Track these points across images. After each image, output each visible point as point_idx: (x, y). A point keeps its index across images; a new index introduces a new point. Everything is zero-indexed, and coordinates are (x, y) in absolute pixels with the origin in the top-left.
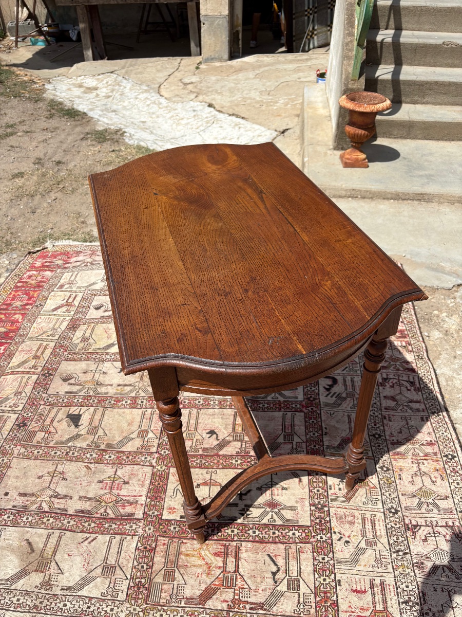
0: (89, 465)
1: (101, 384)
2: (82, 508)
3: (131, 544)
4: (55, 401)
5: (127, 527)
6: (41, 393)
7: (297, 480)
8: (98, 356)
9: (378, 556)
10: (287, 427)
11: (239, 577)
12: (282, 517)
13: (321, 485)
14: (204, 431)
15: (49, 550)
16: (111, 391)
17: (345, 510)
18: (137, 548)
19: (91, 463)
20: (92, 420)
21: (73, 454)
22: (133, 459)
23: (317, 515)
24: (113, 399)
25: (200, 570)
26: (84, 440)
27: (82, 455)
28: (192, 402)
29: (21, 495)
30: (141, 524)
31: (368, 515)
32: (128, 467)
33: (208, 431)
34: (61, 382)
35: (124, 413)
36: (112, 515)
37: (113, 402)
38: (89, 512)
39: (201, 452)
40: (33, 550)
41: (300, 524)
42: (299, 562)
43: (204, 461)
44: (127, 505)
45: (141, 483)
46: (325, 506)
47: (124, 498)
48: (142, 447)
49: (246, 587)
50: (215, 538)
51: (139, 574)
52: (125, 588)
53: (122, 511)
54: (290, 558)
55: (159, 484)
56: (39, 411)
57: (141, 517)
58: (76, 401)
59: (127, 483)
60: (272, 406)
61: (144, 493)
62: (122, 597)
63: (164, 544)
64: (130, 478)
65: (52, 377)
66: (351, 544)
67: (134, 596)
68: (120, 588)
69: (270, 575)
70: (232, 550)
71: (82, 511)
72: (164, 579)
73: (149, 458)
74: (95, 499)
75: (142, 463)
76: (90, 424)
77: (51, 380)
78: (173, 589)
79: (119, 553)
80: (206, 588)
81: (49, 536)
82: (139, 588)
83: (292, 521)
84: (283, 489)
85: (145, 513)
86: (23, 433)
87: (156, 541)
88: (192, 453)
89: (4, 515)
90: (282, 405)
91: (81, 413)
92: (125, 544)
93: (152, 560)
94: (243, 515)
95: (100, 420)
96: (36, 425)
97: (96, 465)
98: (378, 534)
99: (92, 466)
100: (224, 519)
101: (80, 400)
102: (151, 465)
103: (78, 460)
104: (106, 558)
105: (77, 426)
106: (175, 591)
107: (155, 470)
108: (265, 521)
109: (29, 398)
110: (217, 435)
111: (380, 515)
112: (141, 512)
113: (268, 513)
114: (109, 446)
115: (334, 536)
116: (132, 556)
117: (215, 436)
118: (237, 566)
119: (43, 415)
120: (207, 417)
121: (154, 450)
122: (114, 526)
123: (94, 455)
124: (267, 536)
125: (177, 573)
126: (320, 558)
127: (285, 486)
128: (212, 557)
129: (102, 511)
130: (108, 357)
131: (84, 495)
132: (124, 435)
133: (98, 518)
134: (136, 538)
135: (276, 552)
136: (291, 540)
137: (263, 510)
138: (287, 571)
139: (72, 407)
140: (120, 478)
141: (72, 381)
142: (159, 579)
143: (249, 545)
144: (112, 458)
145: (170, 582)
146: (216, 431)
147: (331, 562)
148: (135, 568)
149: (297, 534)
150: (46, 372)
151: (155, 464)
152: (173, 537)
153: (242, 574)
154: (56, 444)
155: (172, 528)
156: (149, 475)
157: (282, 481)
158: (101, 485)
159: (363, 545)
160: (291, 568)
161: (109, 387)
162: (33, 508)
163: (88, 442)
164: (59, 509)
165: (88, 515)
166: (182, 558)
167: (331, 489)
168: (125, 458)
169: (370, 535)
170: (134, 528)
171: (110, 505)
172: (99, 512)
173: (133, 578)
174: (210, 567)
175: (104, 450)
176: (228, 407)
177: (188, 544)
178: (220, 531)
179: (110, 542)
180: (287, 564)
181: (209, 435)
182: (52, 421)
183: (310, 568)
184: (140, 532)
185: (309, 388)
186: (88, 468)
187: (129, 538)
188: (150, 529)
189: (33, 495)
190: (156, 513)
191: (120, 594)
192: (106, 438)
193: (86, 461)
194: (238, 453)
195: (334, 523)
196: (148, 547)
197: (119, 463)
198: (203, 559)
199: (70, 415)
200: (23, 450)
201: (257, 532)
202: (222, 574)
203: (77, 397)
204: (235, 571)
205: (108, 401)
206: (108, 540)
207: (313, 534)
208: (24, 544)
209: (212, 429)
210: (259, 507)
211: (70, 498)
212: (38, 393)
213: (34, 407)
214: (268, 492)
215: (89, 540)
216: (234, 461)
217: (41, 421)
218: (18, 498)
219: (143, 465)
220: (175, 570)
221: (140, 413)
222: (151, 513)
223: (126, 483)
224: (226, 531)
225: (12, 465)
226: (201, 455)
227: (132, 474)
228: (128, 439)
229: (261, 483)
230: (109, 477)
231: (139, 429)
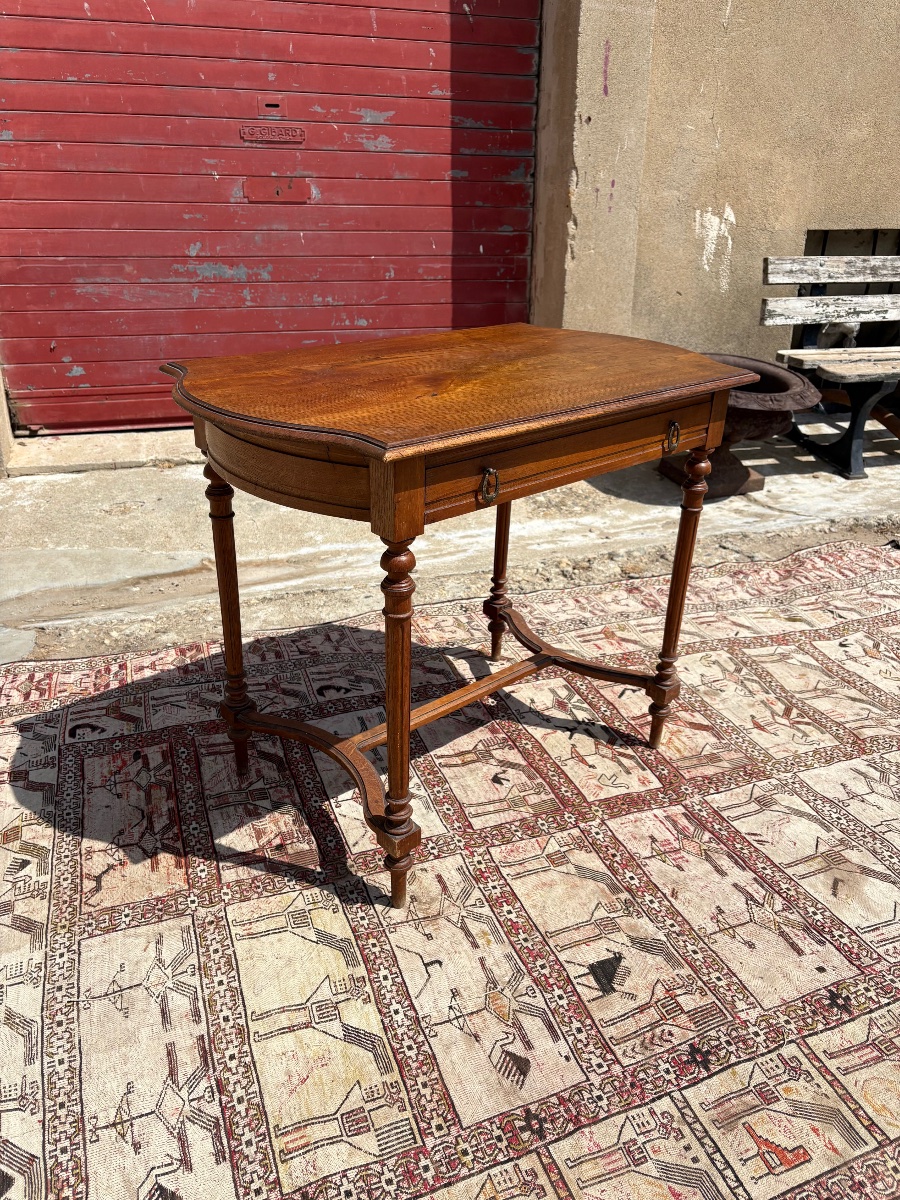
0: (669, 895)
1: (492, 982)
2: (732, 864)
3: (718, 800)
4: (591, 1048)
5: (704, 814)
6: (596, 1093)
15: (815, 865)
16: (497, 953)
19: (664, 895)
20: (587, 941)
21: (672, 926)
22: (610, 848)
26: (634, 928)
27: (662, 914)
28: (453, 819)
29: (800, 952)
30: (687, 802)
32: (629, 847)
34: (533, 1073)
35: (535, 906)
36: (708, 835)
37: (522, 936)
38: (730, 858)
39: (539, 781)
40: (836, 883)
43: (551, 773)
44: (680, 826)
45: (638, 823)
47: (675, 832)
48: (581, 848)
50: (639, 736)
53: (692, 828)
55: (623, 804)
56: (639, 1057)
57: (680, 808)
58: (564, 1002)
59: (652, 837)
61: (649, 814)
63: (689, 773)
64: (643, 837)
65: (533, 1108)
67: (763, 775)
70: (640, 722)
71: (736, 863)
72: (721, 761)
73: (594, 831)
74: (708, 858)
75: (610, 833)
76: (598, 937)
77: (543, 1102)
78: (722, 752)
79: (738, 805)
81: (803, 877)
82: (751, 774)
84: (533, 702)
86: (713, 1033)
88: (547, 790)
89: (845, 944)
91: (587, 971)
96: (675, 1030)
97: (661, 886)
99: (667, 892)
101: (558, 992)
103: (674, 913)
105: (618, 958)
107: (606, 817)
109: (628, 1107)
110: (496, 775)
113: (574, 706)
114: (614, 889)
117: (501, 776)
119: (643, 1043)
121: (576, 832)
122: (717, 827)
123: (648, 898)
127: (529, 701)
129: (713, 845)
130: (399, 1018)
131: (716, 874)
132: (577, 880)
133: (725, 846)
134: (708, 798)
139: (585, 999)
140: (653, 849)
141: (517, 1048)
142: (726, 764)
144: (631, 874)
150: (526, 1135)
151: (598, 821)
152: (675, 769)
154: (680, 964)
156: (618, 820)
158: (684, 865)
161: (489, 962)
162: (794, 917)
163: (633, 920)
164: (762, 887)
165: (735, 857)
166: (687, 754)
168: (618, 859)
172: (719, 848)
173: (749, 782)
175: (629, 890)
177: (668, 754)
178: (629, 735)
179: (738, 818)
181: (503, 783)
182: (642, 1009)
184: (697, 798)
186: (674, 894)
187: (715, 806)
188: (686, 789)
189: (782, 934)
190: (661, 796)
192: (604, 902)
193: (666, 903)
194: (511, 748)
196: (706, 782)
197: (631, 860)
198: (670, 739)
199: (603, 988)
200: (741, 1005)
201: (603, 709)
203: (553, 1006)
206: (738, 821)
208: (842, 894)
209: (490, 783)
210: (572, 713)
211: (735, 885)
212: (600, 1098)
213: (642, 1075)
214: (546, 713)
215: (757, 838)
216: (529, 747)
217: (658, 1031)
218: (807, 950)
220: (704, 755)
221: (519, 881)
223: (653, 839)
225: (778, 1003)
226: (544, 779)
227: (635, 838)
228: (583, 872)
229: (538, 721)
230: (664, 862)
231: (552, 867)
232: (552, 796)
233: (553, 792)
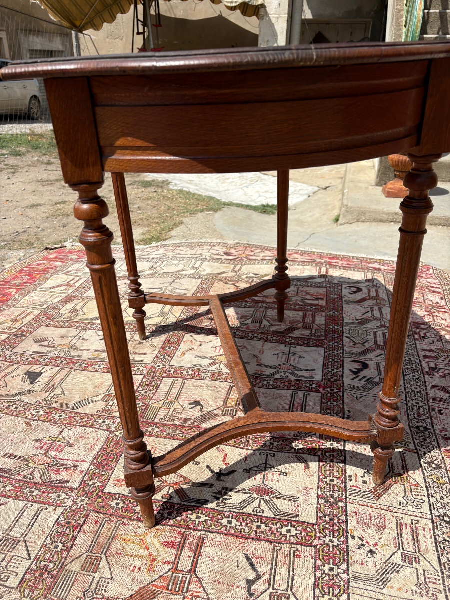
0: (32, 422)
1: (77, 349)
2: (2, 467)
3: (51, 516)
4: (19, 359)
5: (54, 496)
6: (5, 350)
7: (302, 465)
8: (83, 325)
9: (422, 578)
10: (296, 406)
11: (194, 579)
12: (274, 508)
13: (336, 474)
14: (186, 402)
16: (86, 355)
17: (371, 510)
18: (57, 523)
19: (34, 420)
20: (52, 378)
21: (16, 408)
22: (88, 421)
23: (328, 510)
24: (86, 363)
25: (138, 563)
26: (36, 396)
27: (26, 411)
28: (179, 372)
30: (74, 495)
31: (407, 520)
32: (79, 429)
33: (192, 402)
34: (33, 342)
35: (93, 376)
36: (38, 480)
38: (9, 472)
39: (177, 422)
41: (301, 519)
42: (292, 570)
43: (178, 432)
44: (63, 470)
45: (89, 447)
46: (341, 501)
47: (62, 462)
48: (104, 410)
49: (203, 595)
50: (172, 523)
51: (48, 556)
52: (21, 571)
53: (53, 476)
54: (279, 564)
55: (112, 451)
57: (76, 486)
58: (42, 360)
59: (72, 446)
60: (279, 383)
61: (89, 460)
62: (13, 582)
63: (96, 522)
64: (77, 441)
65: (24, 338)
66: (378, 556)
67: (30, 584)
68: (14, 570)
69: (244, 584)
70: (192, 542)
71: (1, 470)
72: (83, 568)
73: (108, 422)
74: (23, 459)
75: (97, 427)
76: (49, 382)
77: (22, 341)
78: (92, 583)
79: (31, 525)
80: (141, 589)
82: (42, 575)
83: (288, 515)
84: (281, 474)
85: (83, 481)
87: (87, 516)
88: (166, 422)
90: (293, 384)
91: (42, 372)
92: (43, 515)
93: (74, 539)
94: (218, 499)
95: (62, 379)
97: (40, 423)
98: (423, 547)
99: (34, 423)
100: (190, 500)
101: (47, 360)
102: (109, 430)
103: (19, 415)
104: (11, 529)
105: (32, 383)
106: (94, 587)
107: (112, 435)
108: (249, 510)
110: (202, 407)
111: (426, 523)
112: (79, 480)
113: (255, 500)
114: (64, 405)
115: (351, 542)
116: (47, 532)
117: (199, 407)
118: (195, 564)
120: (193, 388)
122: (36, 492)
123: (42, 413)
124: (247, 530)
125: (104, 563)
126: (327, 568)
127: (284, 471)
128: (161, 548)
129: (27, 473)
131: (11, 452)
132: (86, 397)
133: (20, 480)
134: (60, 510)
135: (259, 553)
136: (284, 539)
137: (249, 495)
138: (271, 581)
139: (35, 366)
140: (65, 439)
141: (46, 343)
142: (75, 567)
143: (219, 538)
144: (62, 418)
145: (90, 574)
146: (201, 403)
147: (344, 576)
148: (46, 547)
149: (294, 531)
150: (20, 333)
151: (113, 429)
152: (111, 515)
153: (200, 576)
155: (113, 504)
156: (103, 440)
157: (281, 465)
158: (37, 444)
159: (397, 559)
160: (278, 578)
161: (85, 352)
163: (40, 399)
165: (7, 476)
166: (117, 544)
167: (351, 480)
168: (78, 419)
169: (409, 547)
170: (62, 498)
171: (40, 467)
172: (22, 474)
173: (38, 559)
174: (154, 560)
175: (55, 409)
176: (222, 380)
177: (131, 527)
178: (179, 514)
179: (24, 510)
180: (273, 571)
181: (192, 406)
182: (6, 376)
183: (310, 582)
184: (69, 503)
185: (330, 370)
186: (29, 425)
187: (51, 509)
188: (82, 501)
190: (98, 484)
191: (12, 577)
192: (63, 397)
193: (29, 417)
195: (352, 524)
196: (73, 522)
197: (70, 424)
198: (147, 548)
199: (31, 372)
201: (234, 523)
202: (170, 573)
203: (45, 357)
204: (190, 571)
205: (79, 364)
206: (22, 508)
207: (318, 535)
209: (197, 400)
210: (244, 492)
212: (3, 350)
214: (259, 477)
219: (98, 429)
220: (101, 558)
222: (90, 483)
223: (69, 445)
224: (189, 516)
226: (175, 425)
227: (81, 437)
228: (89, 401)
229: (251, 464)
230: (50, 437)
231: (107, 394)
232: (157, 421)
233: (158, 423)
